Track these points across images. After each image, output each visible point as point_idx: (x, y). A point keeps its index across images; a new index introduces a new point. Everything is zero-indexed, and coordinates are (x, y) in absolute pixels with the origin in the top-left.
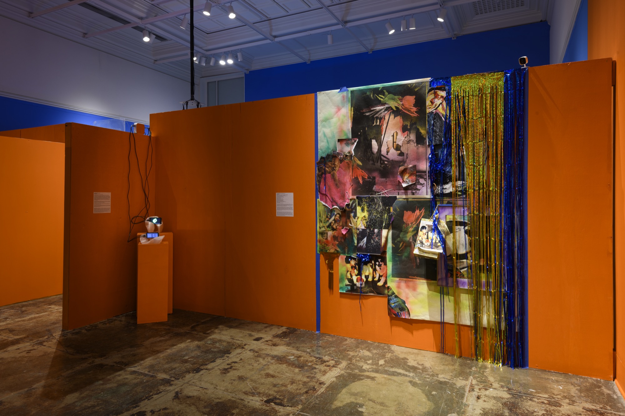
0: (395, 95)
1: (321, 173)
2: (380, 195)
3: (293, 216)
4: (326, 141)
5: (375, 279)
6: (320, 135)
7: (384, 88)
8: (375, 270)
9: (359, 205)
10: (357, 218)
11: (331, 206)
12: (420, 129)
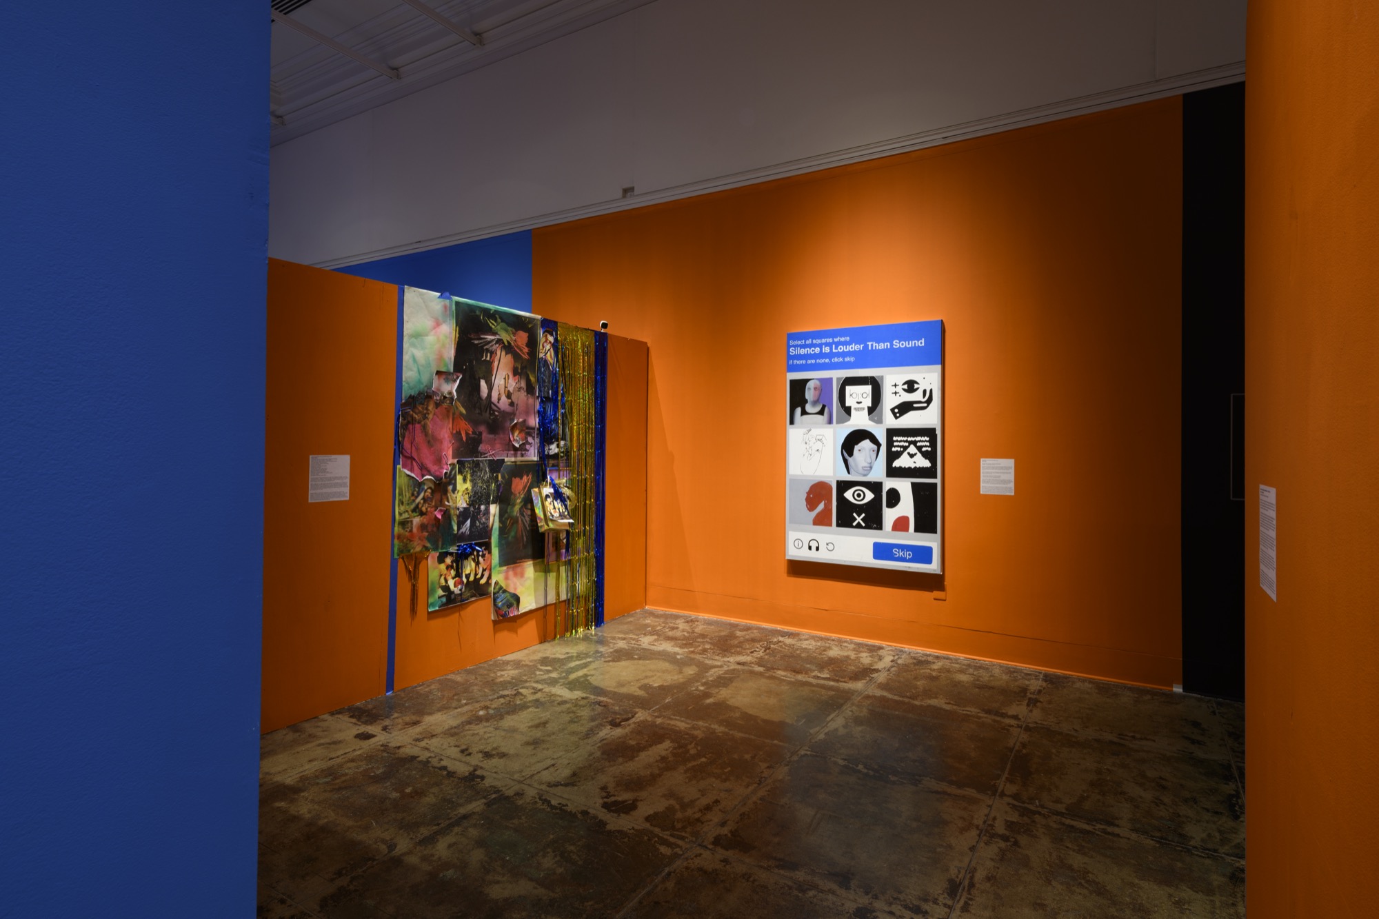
1: (406, 421)
2: (487, 457)
3: (348, 499)
4: (415, 369)
5: (477, 577)
6: (406, 357)
7: (496, 312)
8: (478, 564)
9: (460, 472)
10: (456, 492)
11: (420, 476)
12: (530, 375)
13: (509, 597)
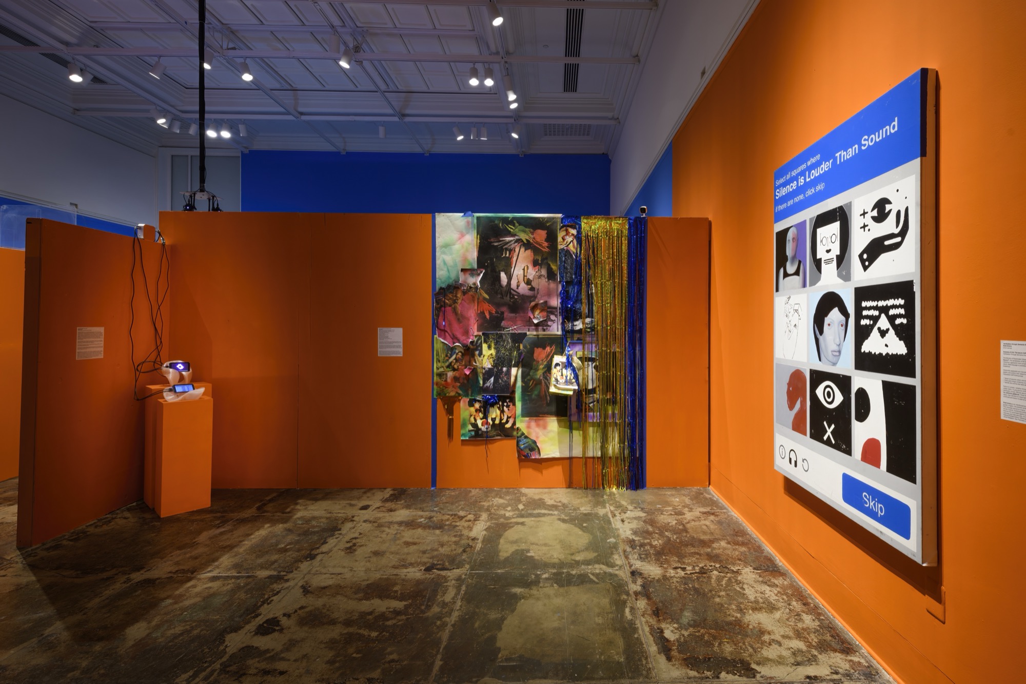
0: (526, 226)
1: (439, 305)
2: (509, 331)
3: (402, 355)
4: (446, 269)
5: (502, 422)
6: (438, 262)
7: (514, 218)
8: (502, 412)
9: (485, 342)
10: (482, 356)
11: (452, 343)
12: (551, 265)
13: (530, 443)
